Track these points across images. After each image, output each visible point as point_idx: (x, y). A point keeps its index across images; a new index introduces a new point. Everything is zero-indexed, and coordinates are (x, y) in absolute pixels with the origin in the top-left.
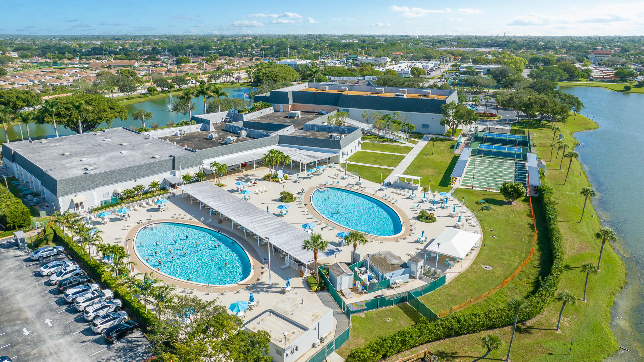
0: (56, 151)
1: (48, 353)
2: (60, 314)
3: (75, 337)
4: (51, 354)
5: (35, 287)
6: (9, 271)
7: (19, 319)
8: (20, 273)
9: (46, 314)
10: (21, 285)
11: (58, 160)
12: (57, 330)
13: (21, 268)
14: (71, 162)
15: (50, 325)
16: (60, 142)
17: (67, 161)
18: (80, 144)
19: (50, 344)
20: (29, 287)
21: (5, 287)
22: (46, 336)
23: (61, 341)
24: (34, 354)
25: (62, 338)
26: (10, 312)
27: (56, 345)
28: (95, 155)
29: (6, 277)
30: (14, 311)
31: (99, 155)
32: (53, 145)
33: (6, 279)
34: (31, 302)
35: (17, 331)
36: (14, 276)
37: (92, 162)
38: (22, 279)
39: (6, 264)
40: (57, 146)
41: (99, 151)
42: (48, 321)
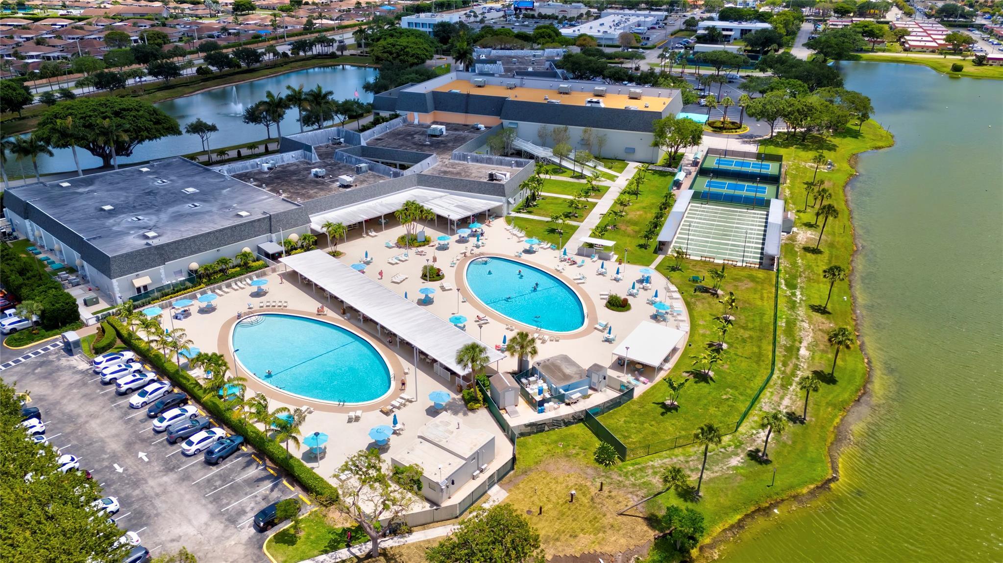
0: (90, 202)
1: (152, 494)
2: (155, 445)
3: (182, 474)
4: (157, 495)
5: (112, 410)
6: (71, 389)
7: (105, 453)
8: (85, 390)
9: (137, 447)
10: (93, 408)
11: (98, 219)
12: (157, 467)
13: (85, 384)
14: (119, 224)
15: (146, 459)
16: (91, 185)
17: (112, 221)
18: (121, 189)
19: (153, 485)
20: (104, 410)
21: (72, 411)
22: (144, 474)
23: (165, 479)
24: (137, 495)
25: (165, 475)
26: (91, 444)
27: (160, 485)
28: (150, 211)
29: (69, 397)
30: (96, 442)
31: (159, 211)
32: (81, 190)
33: (70, 400)
34: (113, 430)
35: (106, 467)
36: (80, 396)
37: (151, 223)
38: (92, 399)
39: (62, 378)
40: (88, 192)
41: (156, 204)
42: (142, 455)
